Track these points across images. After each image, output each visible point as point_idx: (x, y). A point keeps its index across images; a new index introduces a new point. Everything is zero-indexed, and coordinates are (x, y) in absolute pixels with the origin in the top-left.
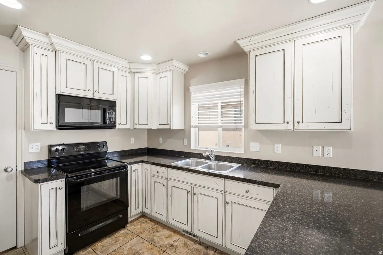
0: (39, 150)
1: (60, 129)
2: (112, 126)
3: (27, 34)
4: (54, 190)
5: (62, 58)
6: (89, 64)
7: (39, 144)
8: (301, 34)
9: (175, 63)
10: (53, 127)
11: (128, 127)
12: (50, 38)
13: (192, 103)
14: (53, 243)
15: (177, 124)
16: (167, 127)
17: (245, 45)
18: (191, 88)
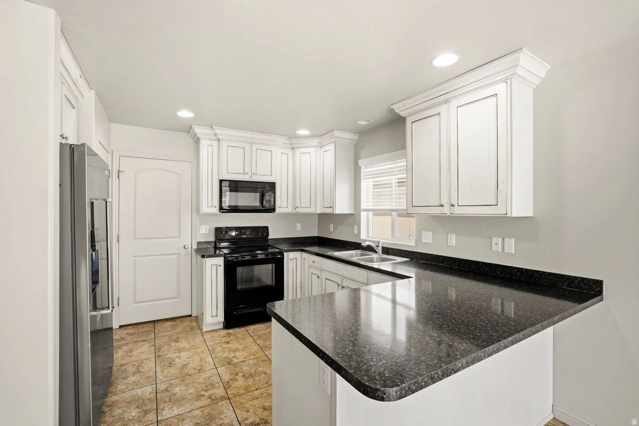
0: (208, 232)
1: (222, 212)
2: (272, 210)
3: (198, 130)
4: (215, 267)
5: (224, 144)
6: (247, 147)
7: (208, 226)
9: (337, 134)
10: (216, 210)
11: (289, 210)
12: (214, 130)
13: (362, 181)
14: (214, 314)
15: (342, 207)
16: (329, 211)
18: (361, 162)
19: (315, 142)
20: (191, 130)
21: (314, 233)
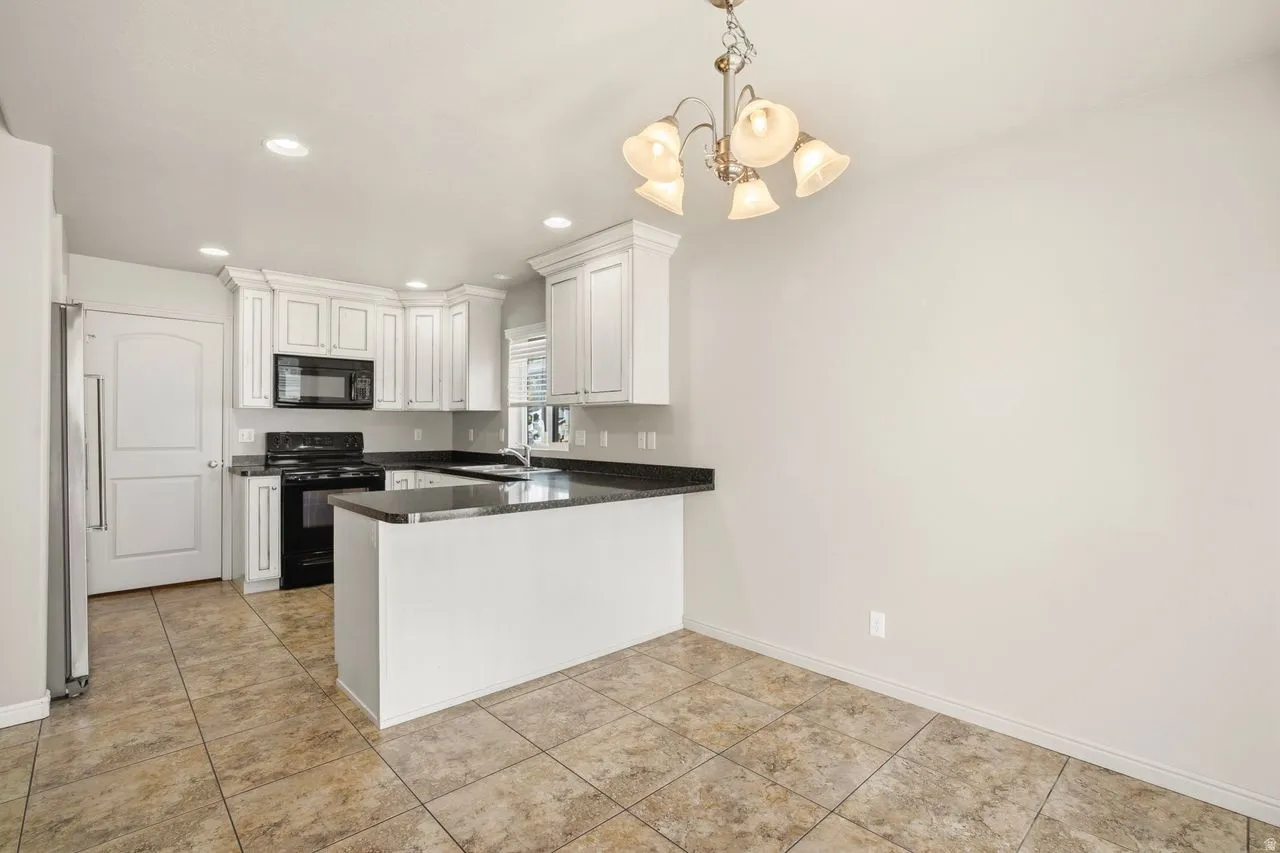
0: (253, 440)
1: (279, 407)
2: (368, 406)
3: (234, 273)
4: (266, 490)
5: (283, 298)
6: (323, 302)
7: (252, 431)
8: (593, 254)
9: (469, 289)
10: (268, 403)
11: (399, 406)
12: (264, 274)
13: (510, 362)
14: (264, 564)
15: (480, 399)
16: (459, 407)
17: (540, 266)
18: (508, 333)
19: (441, 299)
20: (224, 272)
21: (446, 445)
